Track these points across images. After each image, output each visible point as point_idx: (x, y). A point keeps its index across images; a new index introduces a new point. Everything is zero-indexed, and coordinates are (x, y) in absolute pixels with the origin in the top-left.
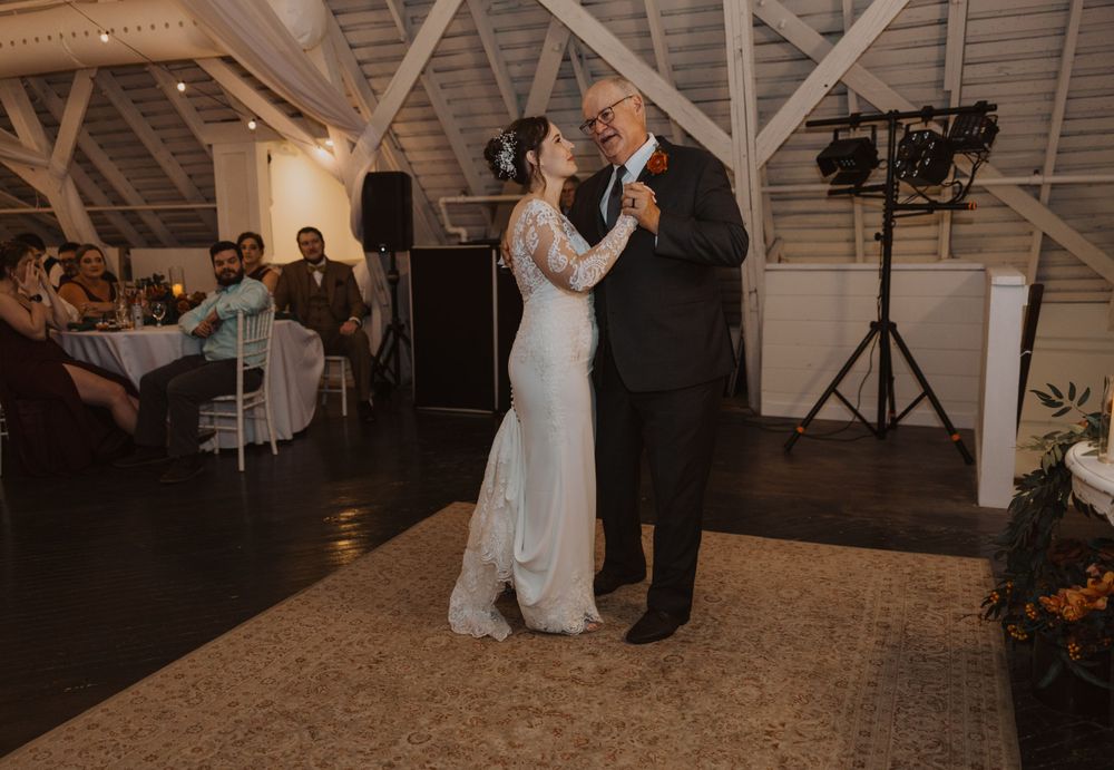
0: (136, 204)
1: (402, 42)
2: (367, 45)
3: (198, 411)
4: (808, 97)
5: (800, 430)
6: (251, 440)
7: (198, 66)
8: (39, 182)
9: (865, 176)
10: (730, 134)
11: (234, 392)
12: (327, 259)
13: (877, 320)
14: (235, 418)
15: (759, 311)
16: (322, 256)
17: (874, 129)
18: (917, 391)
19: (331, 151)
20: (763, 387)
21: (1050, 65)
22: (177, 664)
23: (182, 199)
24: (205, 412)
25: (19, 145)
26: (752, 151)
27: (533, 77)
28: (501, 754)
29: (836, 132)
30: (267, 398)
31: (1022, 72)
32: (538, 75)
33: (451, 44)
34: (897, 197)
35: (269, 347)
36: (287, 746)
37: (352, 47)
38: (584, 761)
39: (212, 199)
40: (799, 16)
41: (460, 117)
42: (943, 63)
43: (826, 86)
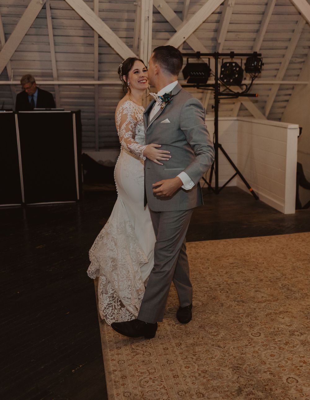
4: (176, 42)
17: (209, 59)
29: (188, 59)
31: (243, 37)
34: (219, 90)
40: (167, 3)
42: (217, 31)
43: (184, 38)
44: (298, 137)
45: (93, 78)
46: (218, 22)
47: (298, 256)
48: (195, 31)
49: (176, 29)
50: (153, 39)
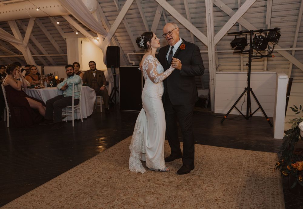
0: (46, 54)
1: (118, 11)
2: (108, 12)
3: (62, 110)
4: (228, 26)
5: (225, 117)
6: (76, 118)
7: (63, 17)
8: (20, 48)
9: (244, 48)
10: (207, 36)
11: (71, 105)
12: (97, 70)
13: (246, 87)
14: (72, 112)
15: (214, 84)
16: (96, 69)
17: (246, 35)
18: (258, 107)
19: (98, 40)
20: (215, 105)
21: (295, 18)
22: (55, 178)
23: (58, 53)
24: (63, 111)
25: (14, 38)
26: (213, 41)
27: (153, 20)
28: (143, 204)
29: (236, 36)
30: (80, 107)
31: (287, 20)
32: (154, 20)
33: (131, 11)
34: (252, 54)
35: (81, 93)
36: (84, 201)
37: (104, 12)
38: (165, 207)
39: (66, 53)
40: (226, 4)
41: (133, 31)
42: (265, 17)
43: (233, 23)
46: (264, 12)
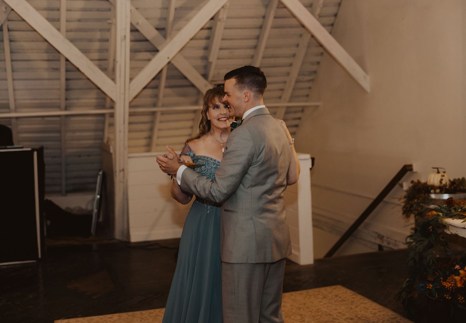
4: (159, 63)
15: (124, 180)
26: (127, 91)
40: (147, 19)
42: (207, 48)
43: (168, 58)
44: (311, 169)
45: (59, 107)
46: (208, 38)
47: (319, 317)
48: (182, 50)
49: (159, 48)
50: (131, 60)
